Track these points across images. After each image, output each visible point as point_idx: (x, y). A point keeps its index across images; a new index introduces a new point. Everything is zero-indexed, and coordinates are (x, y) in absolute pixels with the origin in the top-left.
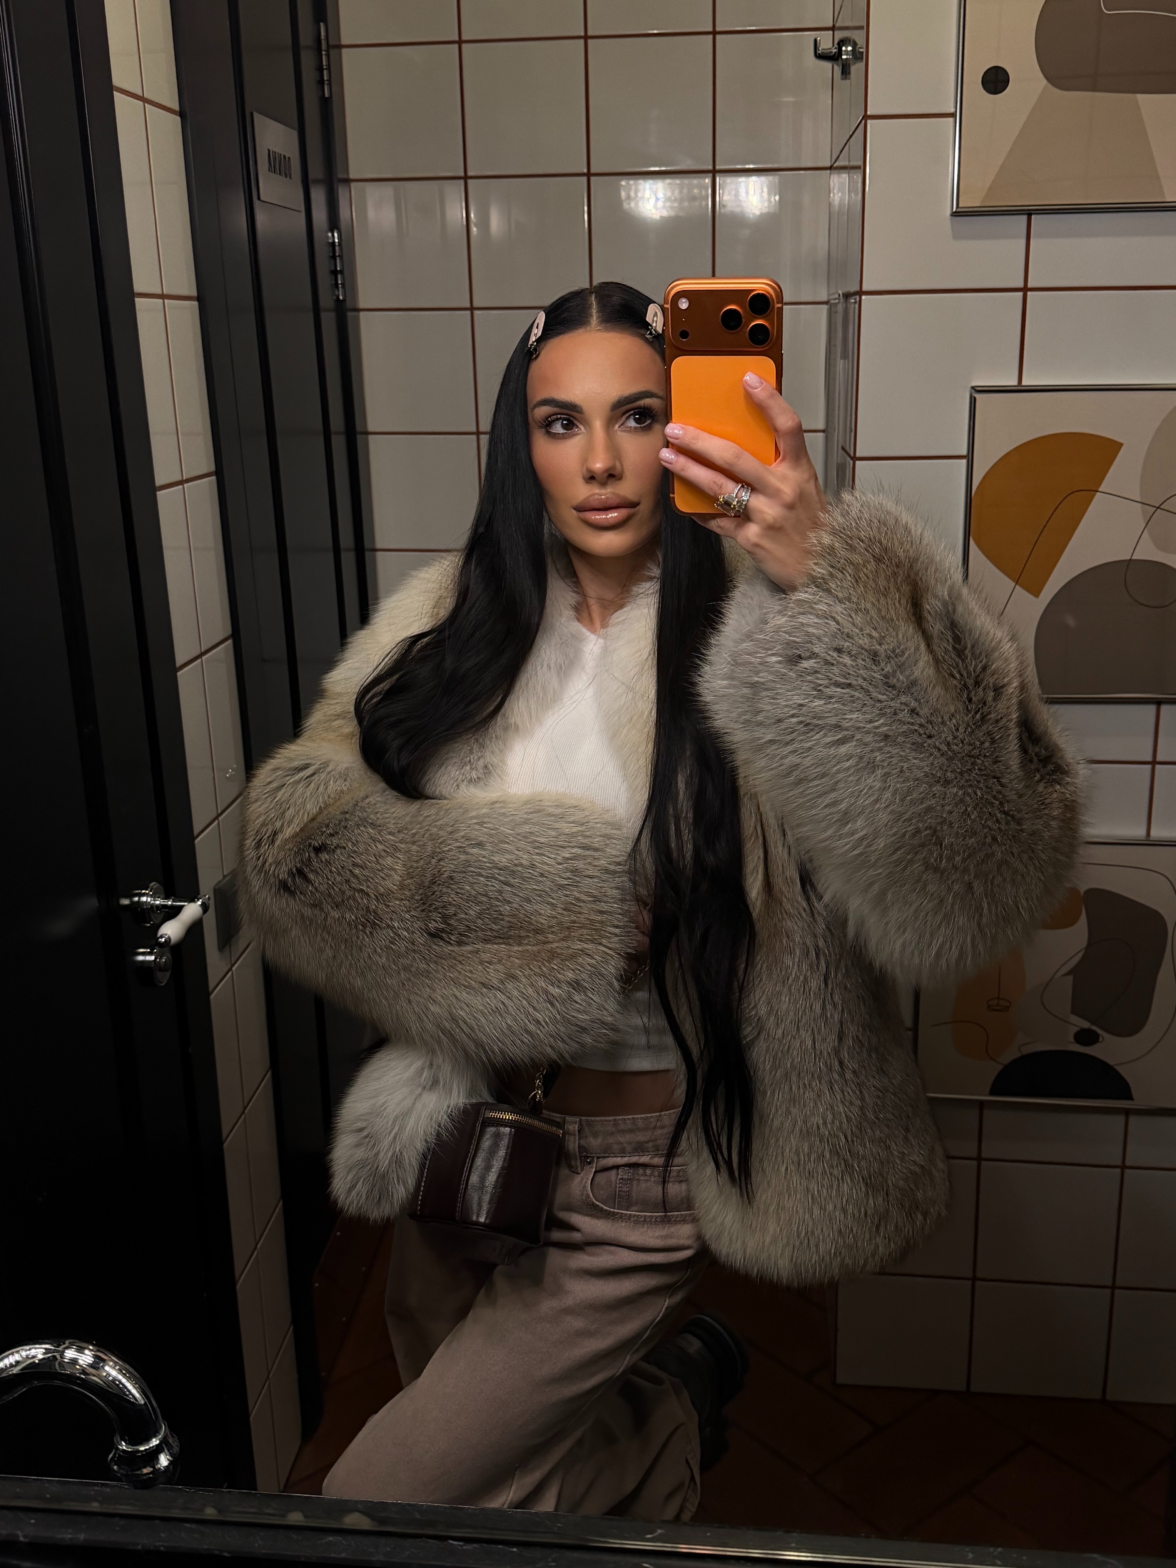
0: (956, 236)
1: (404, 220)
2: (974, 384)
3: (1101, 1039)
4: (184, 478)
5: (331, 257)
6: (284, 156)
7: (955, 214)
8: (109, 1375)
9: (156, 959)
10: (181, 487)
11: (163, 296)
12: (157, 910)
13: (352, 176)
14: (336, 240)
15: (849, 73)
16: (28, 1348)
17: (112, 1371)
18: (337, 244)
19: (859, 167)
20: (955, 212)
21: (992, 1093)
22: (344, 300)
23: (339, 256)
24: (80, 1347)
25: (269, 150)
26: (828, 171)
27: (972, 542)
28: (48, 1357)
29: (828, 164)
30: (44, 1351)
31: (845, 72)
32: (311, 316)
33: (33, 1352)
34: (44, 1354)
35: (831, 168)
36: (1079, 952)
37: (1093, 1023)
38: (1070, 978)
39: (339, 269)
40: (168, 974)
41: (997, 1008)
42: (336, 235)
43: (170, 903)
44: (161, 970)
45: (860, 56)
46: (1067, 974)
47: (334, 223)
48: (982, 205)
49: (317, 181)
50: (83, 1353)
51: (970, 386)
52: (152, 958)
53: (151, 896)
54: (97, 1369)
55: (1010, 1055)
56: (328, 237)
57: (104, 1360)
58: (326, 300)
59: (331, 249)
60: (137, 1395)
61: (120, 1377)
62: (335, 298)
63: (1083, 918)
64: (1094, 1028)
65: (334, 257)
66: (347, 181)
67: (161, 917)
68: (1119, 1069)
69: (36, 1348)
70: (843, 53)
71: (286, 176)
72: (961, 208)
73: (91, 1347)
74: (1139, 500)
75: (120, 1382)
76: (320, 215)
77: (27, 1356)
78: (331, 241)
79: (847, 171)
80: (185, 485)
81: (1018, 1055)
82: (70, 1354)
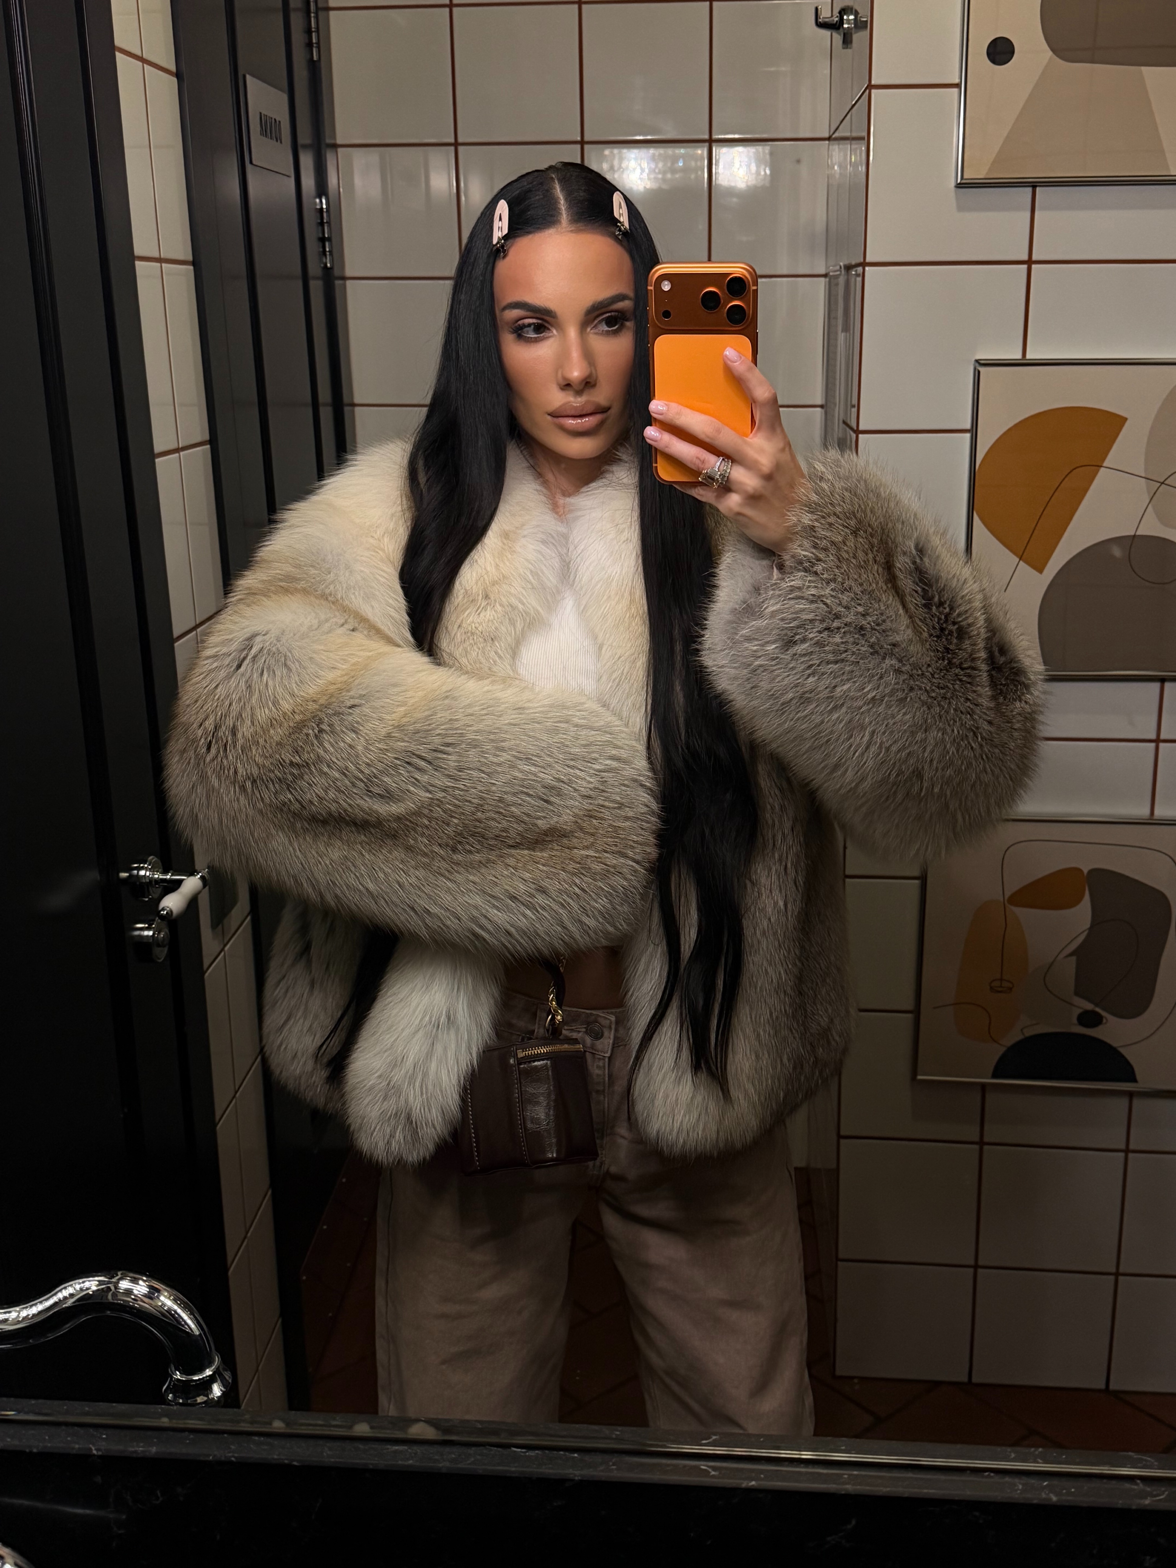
0: (961, 208)
1: (389, 187)
2: (978, 357)
3: (1104, 1021)
4: (180, 446)
5: (319, 223)
6: (275, 120)
7: (959, 186)
8: (164, 1304)
9: (154, 934)
10: (177, 455)
11: (159, 260)
12: (156, 884)
13: (339, 141)
14: (324, 206)
15: (851, 42)
16: (81, 1281)
17: (166, 1301)
18: (325, 210)
19: (862, 138)
20: (960, 184)
21: (994, 1076)
22: (332, 268)
23: (327, 222)
24: (135, 1278)
25: (261, 113)
26: (827, 142)
27: (976, 518)
28: (103, 1289)
29: (827, 135)
30: (97, 1283)
31: (847, 41)
32: (300, 283)
33: (87, 1284)
34: (98, 1285)
35: (829, 139)
36: (1083, 932)
37: (1097, 1005)
38: (1074, 959)
39: (326, 236)
40: (166, 950)
41: (1000, 989)
42: (324, 201)
43: (168, 877)
44: (159, 945)
45: (864, 25)
46: (1071, 954)
47: (322, 190)
48: (987, 177)
49: (305, 147)
50: (138, 1284)
51: (974, 360)
52: (151, 933)
53: (150, 870)
54: (151, 1298)
55: (1013, 1037)
56: (315, 203)
57: (158, 1291)
58: (314, 269)
59: (318, 215)
60: (193, 1326)
61: (175, 1307)
62: (322, 265)
63: (1087, 897)
64: (1098, 1010)
65: (322, 224)
66: (335, 146)
67: (159, 891)
68: (1123, 1051)
69: (89, 1281)
70: (845, 22)
71: (277, 141)
72: (966, 179)
73: (145, 1278)
74: (1143, 475)
75: (175, 1312)
76: (308, 182)
77: (81, 1289)
78: (318, 207)
79: (848, 142)
80: (182, 453)
81: (1021, 1037)
82: (124, 1284)
